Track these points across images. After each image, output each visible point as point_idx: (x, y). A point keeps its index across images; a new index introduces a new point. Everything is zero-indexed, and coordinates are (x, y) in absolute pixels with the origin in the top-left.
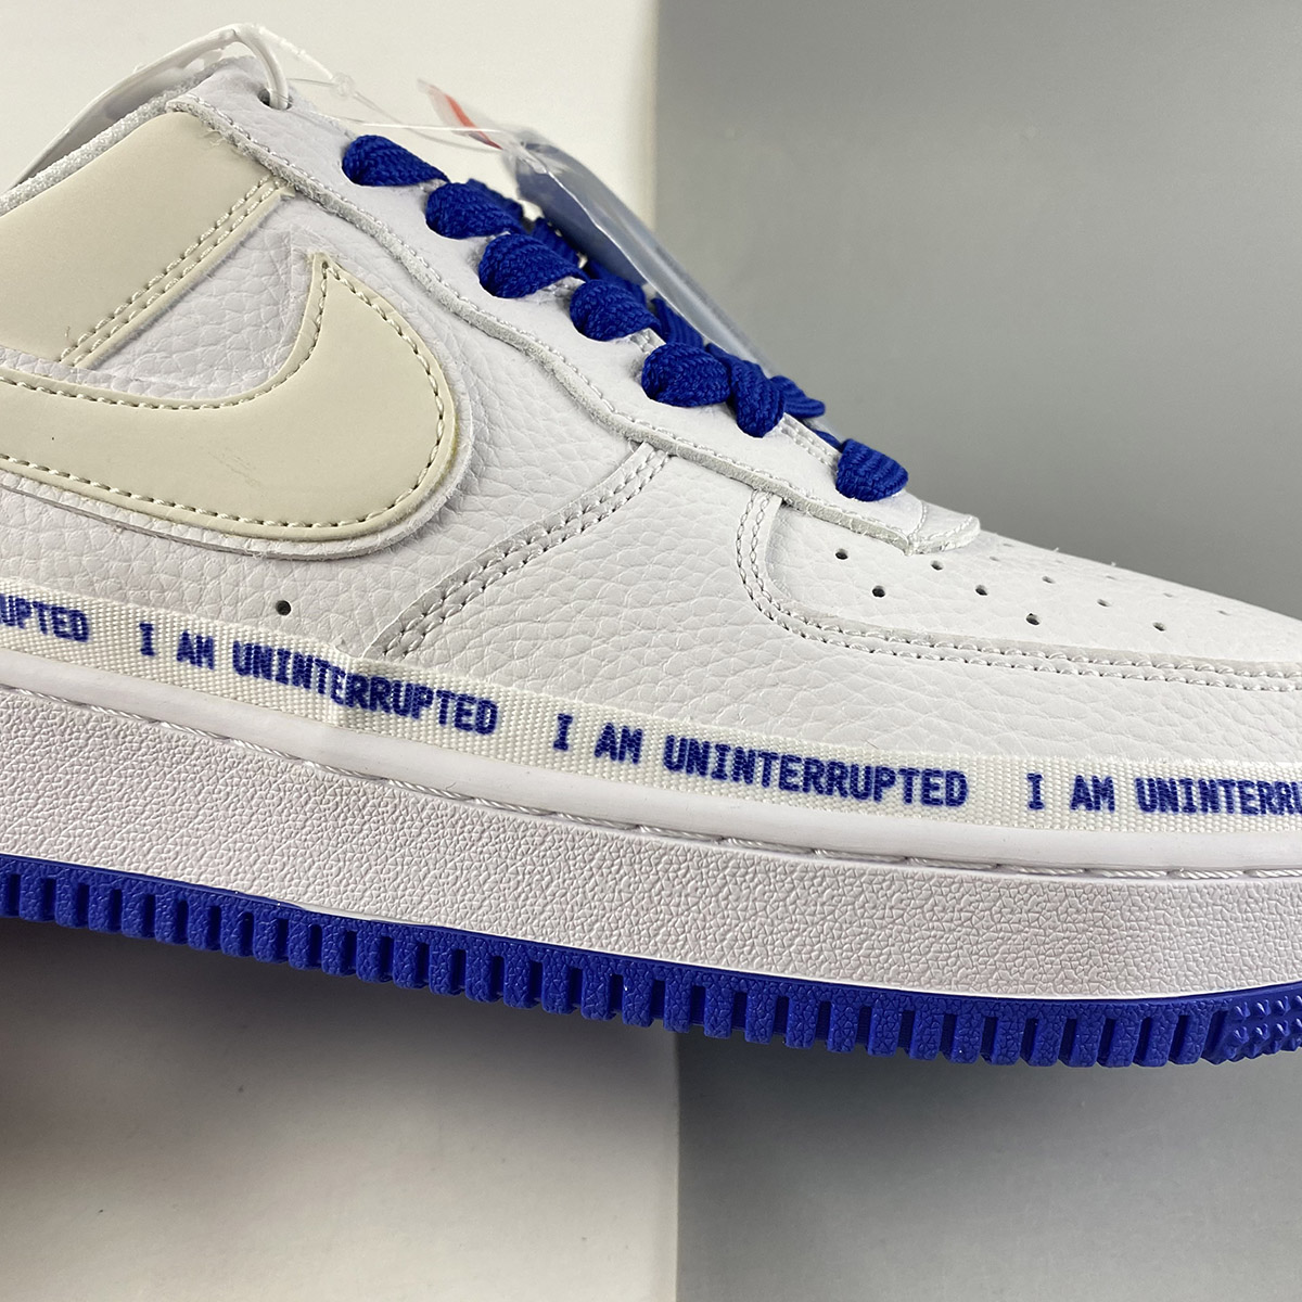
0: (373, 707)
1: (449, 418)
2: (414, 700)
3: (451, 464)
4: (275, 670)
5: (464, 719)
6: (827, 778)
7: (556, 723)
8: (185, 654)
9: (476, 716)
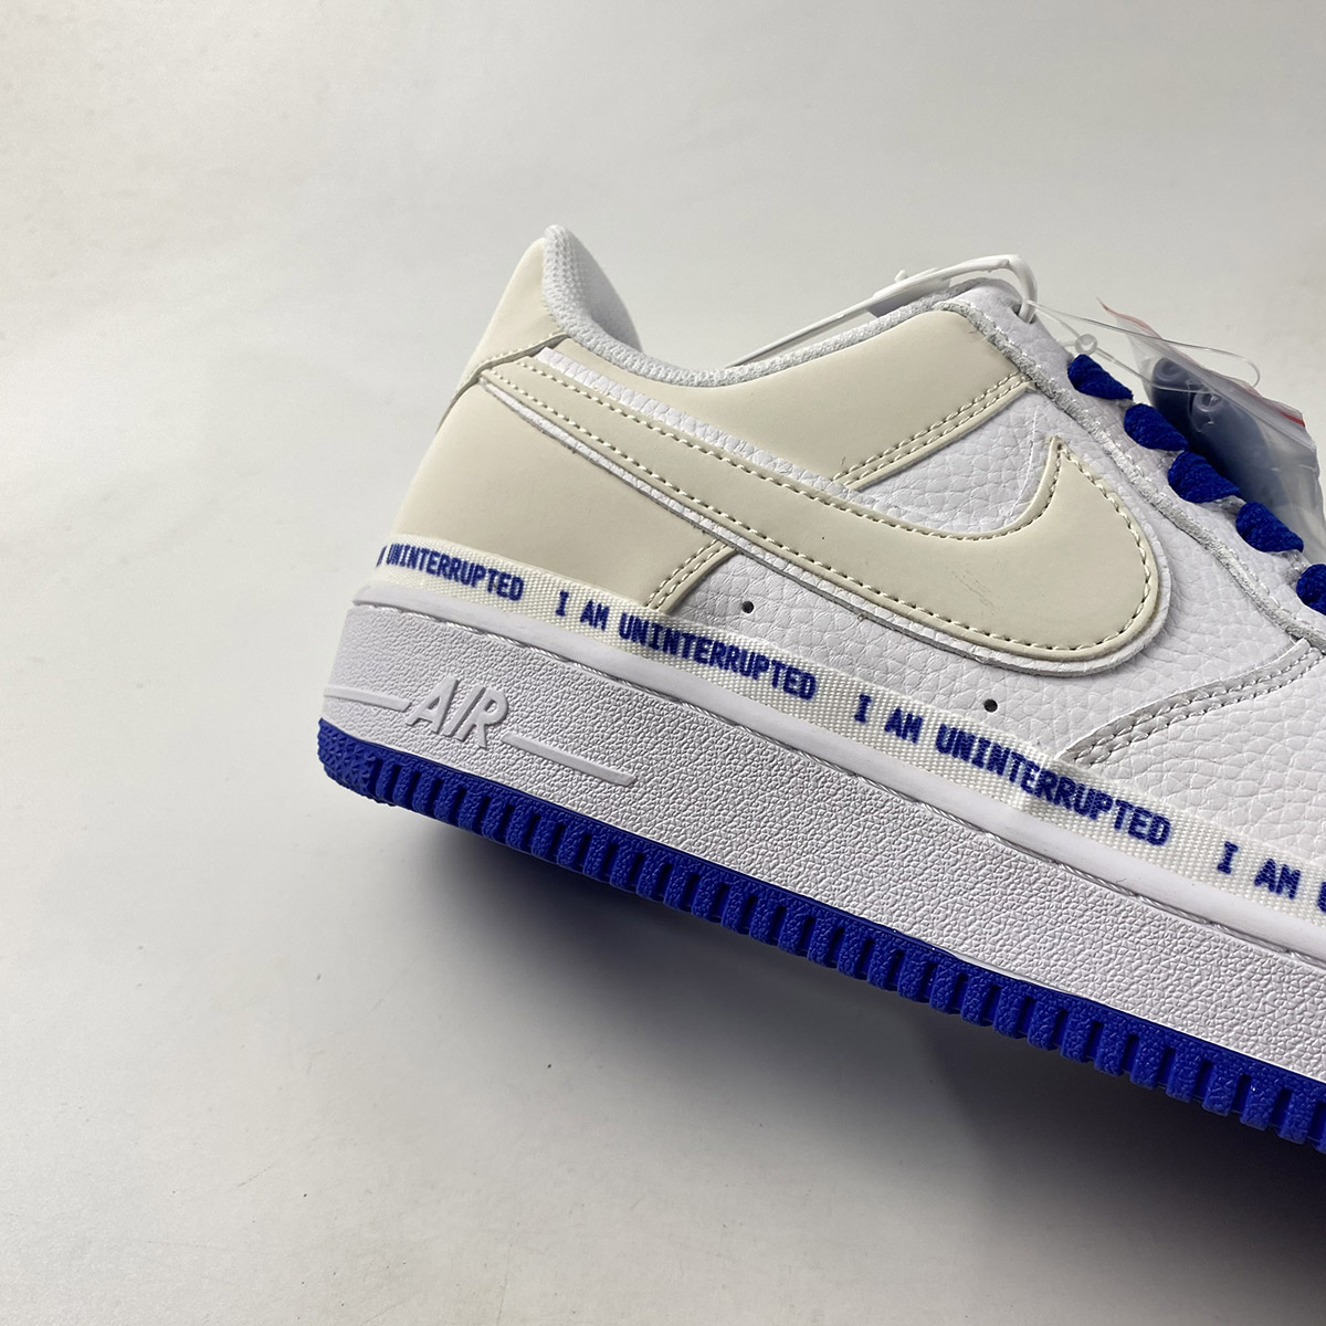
0: (1057, 802)
1: (1153, 582)
2: (1093, 804)
3: (1151, 619)
4: (974, 753)
5: (1138, 828)
7: (1222, 849)
8: (893, 726)
9: (1151, 828)
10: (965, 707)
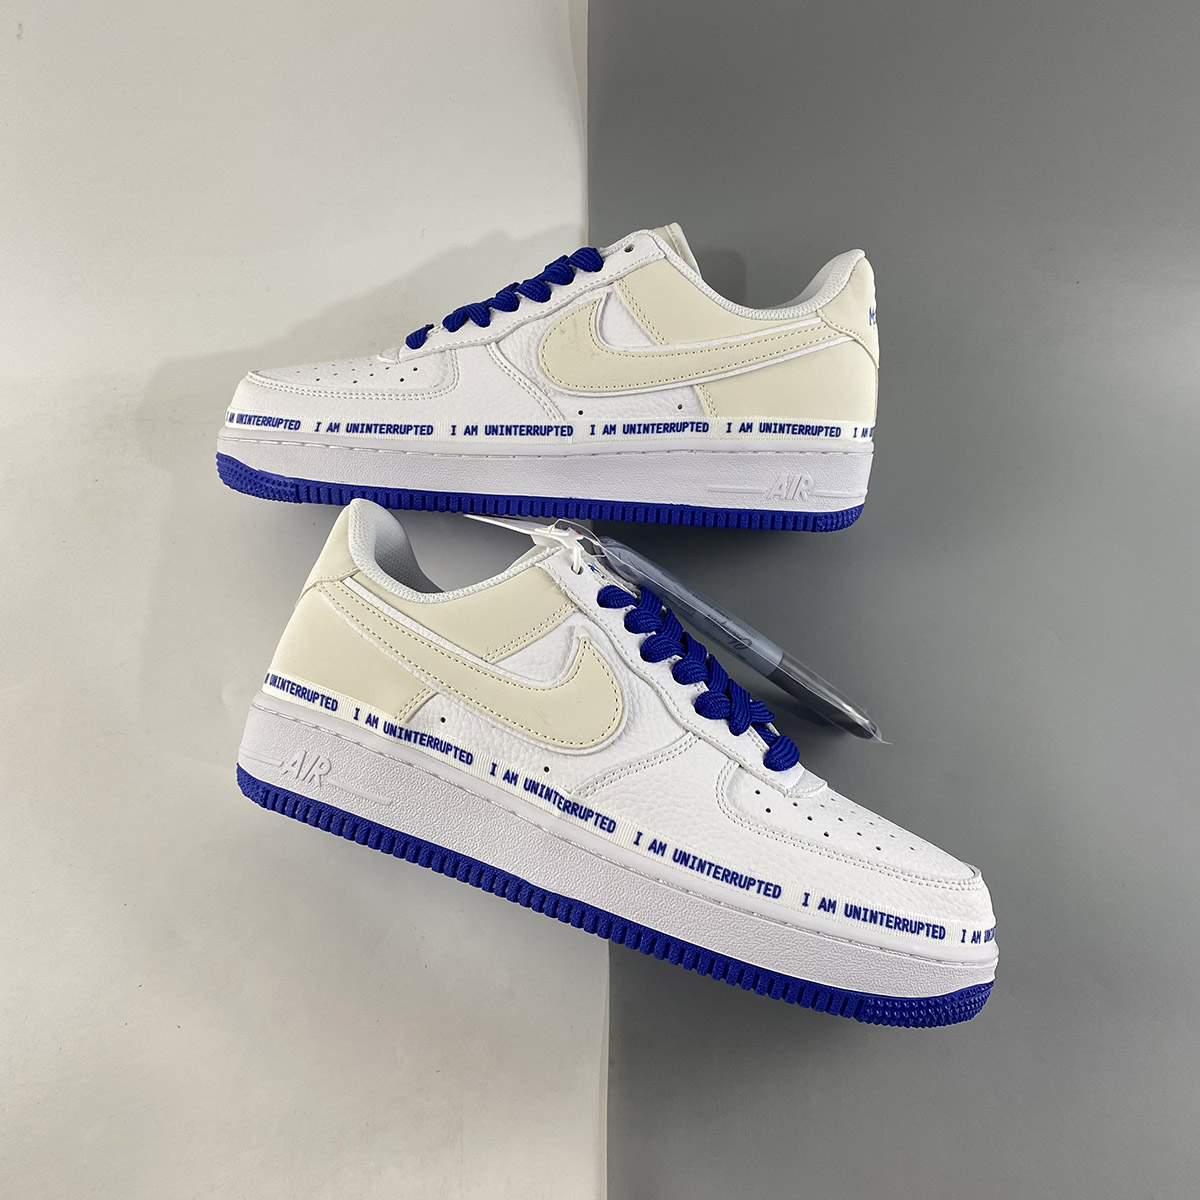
0: (571, 813)
1: (620, 711)
2: (587, 814)
3: (617, 728)
4: (539, 792)
5: (603, 825)
6: (731, 877)
7: (636, 835)
8: (506, 778)
9: (608, 825)
10: (536, 770)
